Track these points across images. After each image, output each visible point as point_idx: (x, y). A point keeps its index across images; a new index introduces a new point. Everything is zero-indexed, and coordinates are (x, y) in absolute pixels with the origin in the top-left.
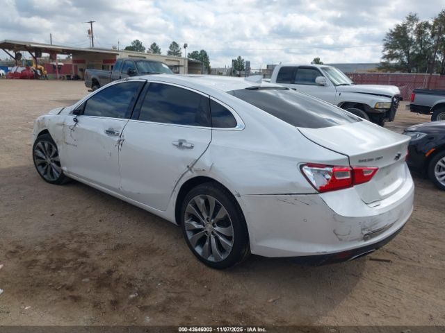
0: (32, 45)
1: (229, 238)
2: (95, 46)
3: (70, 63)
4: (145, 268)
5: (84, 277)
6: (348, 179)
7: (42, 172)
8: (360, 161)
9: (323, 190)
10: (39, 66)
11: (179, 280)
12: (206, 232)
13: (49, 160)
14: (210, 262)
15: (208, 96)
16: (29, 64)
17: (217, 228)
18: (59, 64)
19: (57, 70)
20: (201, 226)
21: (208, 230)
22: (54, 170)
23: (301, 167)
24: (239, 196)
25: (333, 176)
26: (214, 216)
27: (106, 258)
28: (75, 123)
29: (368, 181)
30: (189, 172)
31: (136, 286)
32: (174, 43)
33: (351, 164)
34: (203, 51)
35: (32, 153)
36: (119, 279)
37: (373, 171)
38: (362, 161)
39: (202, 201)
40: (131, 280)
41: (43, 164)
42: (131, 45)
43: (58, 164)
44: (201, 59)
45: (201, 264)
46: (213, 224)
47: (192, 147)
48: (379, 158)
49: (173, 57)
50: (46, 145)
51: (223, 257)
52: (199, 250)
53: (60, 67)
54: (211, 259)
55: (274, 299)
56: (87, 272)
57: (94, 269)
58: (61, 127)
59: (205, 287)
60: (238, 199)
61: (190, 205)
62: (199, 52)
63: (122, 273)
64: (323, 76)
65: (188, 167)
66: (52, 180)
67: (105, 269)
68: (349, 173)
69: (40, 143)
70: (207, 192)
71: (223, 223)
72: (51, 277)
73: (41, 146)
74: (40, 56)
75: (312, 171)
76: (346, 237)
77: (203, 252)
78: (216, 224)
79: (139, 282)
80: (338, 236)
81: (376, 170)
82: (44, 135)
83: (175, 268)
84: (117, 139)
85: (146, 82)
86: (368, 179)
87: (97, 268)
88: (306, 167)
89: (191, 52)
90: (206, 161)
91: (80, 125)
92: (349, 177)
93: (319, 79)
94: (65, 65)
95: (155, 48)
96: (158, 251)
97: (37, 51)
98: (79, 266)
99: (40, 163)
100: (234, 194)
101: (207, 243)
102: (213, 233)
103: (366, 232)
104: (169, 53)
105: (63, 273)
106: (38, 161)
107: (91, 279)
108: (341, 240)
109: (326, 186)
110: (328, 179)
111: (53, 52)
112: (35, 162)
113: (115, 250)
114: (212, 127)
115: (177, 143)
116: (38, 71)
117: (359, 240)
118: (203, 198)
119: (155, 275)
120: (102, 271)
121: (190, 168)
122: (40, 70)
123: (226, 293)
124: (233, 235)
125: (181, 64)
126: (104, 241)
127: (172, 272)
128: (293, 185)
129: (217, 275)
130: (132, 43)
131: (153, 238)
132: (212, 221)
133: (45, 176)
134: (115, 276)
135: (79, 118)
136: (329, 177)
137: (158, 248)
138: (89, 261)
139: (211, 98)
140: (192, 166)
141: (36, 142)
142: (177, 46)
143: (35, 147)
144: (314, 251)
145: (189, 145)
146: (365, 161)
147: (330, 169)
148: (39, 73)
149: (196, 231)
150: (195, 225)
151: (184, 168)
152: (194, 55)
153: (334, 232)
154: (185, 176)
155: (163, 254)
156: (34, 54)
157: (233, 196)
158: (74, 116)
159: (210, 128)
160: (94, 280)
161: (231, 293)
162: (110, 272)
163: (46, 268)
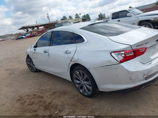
0: (31, 26)
1: (90, 86)
2: (50, 21)
3: (44, 29)
4: (62, 100)
5: (41, 106)
6: (132, 55)
7: (31, 69)
8: (137, 46)
9: (122, 62)
10: (35, 32)
11: (74, 104)
12: (82, 84)
13: (31, 65)
14: (85, 95)
15: (73, 32)
16: (31, 32)
17: (85, 82)
18: (40, 30)
19: (40, 32)
20: (80, 82)
21: (82, 83)
22: (34, 68)
23: (111, 53)
24: (89, 69)
25: (125, 55)
26: (83, 78)
27: (49, 98)
28: (35, 51)
29: (143, 54)
30: (71, 62)
31: (58, 108)
32: (77, 14)
33: (133, 48)
34: (87, 14)
35: (26, 63)
36: (52, 106)
37: (144, 49)
38: (138, 46)
39: (78, 73)
40: (57, 106)
41: (30, 66)
42: (62, 18)
43: (34, 65)
44: (87, 17)
45: (83, 96)
46: (84, 81)
47: (70, 53)
48: (146, 43)
49: (77, 19)
50: (29, 60)
51: (90, 93)
52: (81, 91)
53: (41, 31)
54: (86, 94)
55: (111, 108)
56: (42, 104)
57: (44, 103)
58: (32, 53)
59: (84, 105)
60: (89, 70)
61: (74, 75)
62: (86, 15)
63: (54, 103)
64: (129, 13)
65: (70, 60)
66: (34, 71)
67: (48, 103)
68: (132, 52)
69: (27, 60)
70: (78, 69)
71: (86, 80)
72: (30, 108)
73: (28, 60)
74: (34, 29)
75: (115, 54)
76: (136, 80)
77: (83, 92)
78: (85, 81)
79: (60, 106)
80: (132, 80)
81: (146, 49)
82: (28, 57)
83: (73, 99)
84: (47, 54)
85: (53, 31)
86: (143, 53)
87: (46, 102)
88: (113, 53)
89: (83, 16)
90: (76, 57)
91: (36, 51)
92: (132, 54)
93: (128, 14)
94: (42, 30)
95: (70, 17)
96: (68, 93)
97: (33, 27)
98: (40, 102)
99: (29, 66)
100: (87, 68)
101: (83, 88)
102: (84, 84)
103: (146, 76)
104: (76, 18)
105: (34, 106)
106: (29, 65)
107: (43, 107)
108: (134, 81)
109: (123, 60)
110: (123, 57)
111: (38, 27)
112: (28, 66)
113: (52, 94)
114: (76, 43)
115: (65, 52)
116: (35, 34)
117: (143, 80)
118: (78, 71)
119: (65, 103)
120: (47, 103)
121: (71, 61)
122: (35, 33)
123: (92, 107)
124: (91, 84)
125: (80, 21)
126: (49, 91)
127: (72, 101)
128: (109, 61)
129: (89, 99)
130: (63, 17)
131: (66, 88)
132: (83, 79)
133: (32, 70)
134: (51, 105)
135: (36, 49)
136: (123, 55)
137: (68, 91)
138: (43, 100)
139: (74, 32)
140: (72, 60)
141: (26, 59)
142: (78, 15)
143: (27, 61)
144: (124, 88)
145: (69, 52)
146: (139, 45)
147: (123, 52)
148: (35, 35)
149: (79, 84)
150: (78, 82)
151: (69, 61)
152: (84, 16)
153: (130, 78)
154: (70, 64)
155: (69, 93)
156: (32, 29)
157: (87, 69)
158: (34, 48)
159: (76, 44)
160: (44, 107)
161: (94, 107)
162: (50, 103)
163: (29, 104)
